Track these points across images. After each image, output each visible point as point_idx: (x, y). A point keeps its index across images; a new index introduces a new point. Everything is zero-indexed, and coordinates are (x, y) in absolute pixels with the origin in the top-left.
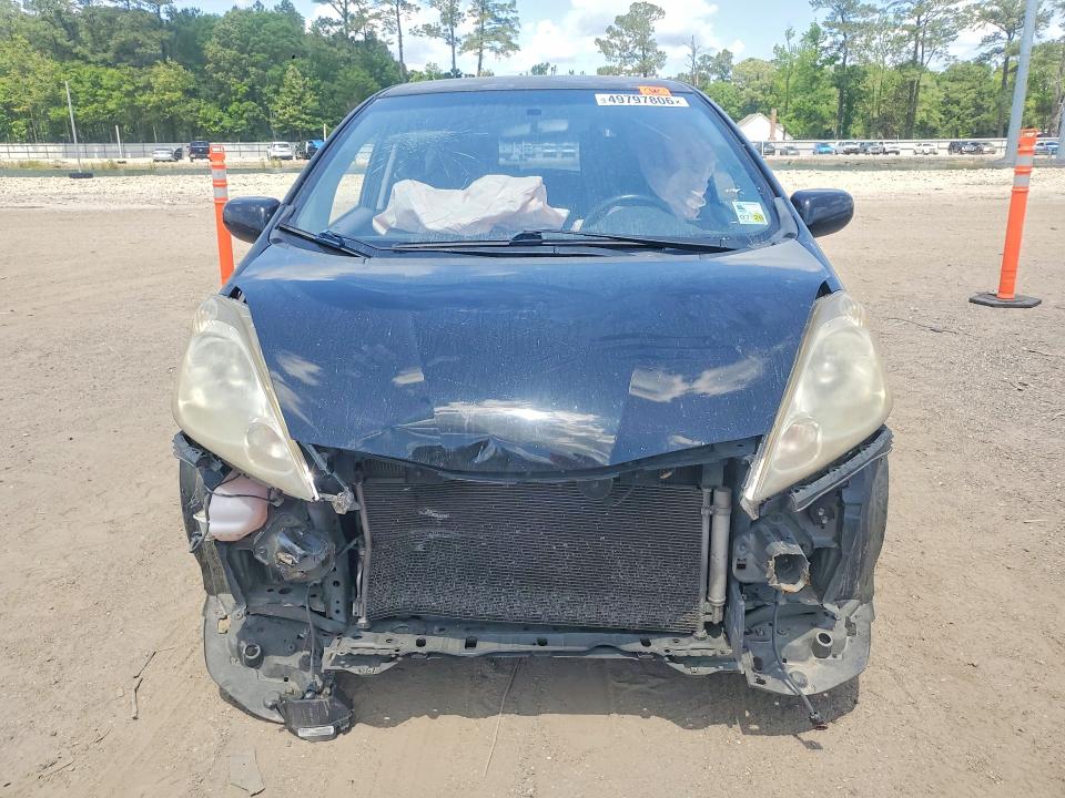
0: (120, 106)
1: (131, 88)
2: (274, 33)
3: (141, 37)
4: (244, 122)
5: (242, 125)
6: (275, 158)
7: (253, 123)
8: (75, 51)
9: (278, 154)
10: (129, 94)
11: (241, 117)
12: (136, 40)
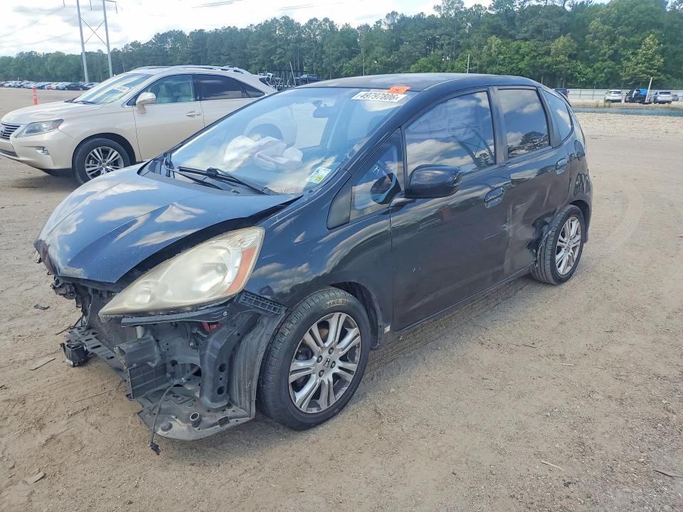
0: (528, 65)
1: (536, 54)
2: (641, 12)
3: (549, 22)
4: (603, 75)
5: (602, 77)
6: (608, 100)
7: (609, 75)
8: (510, 33)
9: (611, 98)
10: (534, 57)
11: (602, 71)
12: (546, 24)
